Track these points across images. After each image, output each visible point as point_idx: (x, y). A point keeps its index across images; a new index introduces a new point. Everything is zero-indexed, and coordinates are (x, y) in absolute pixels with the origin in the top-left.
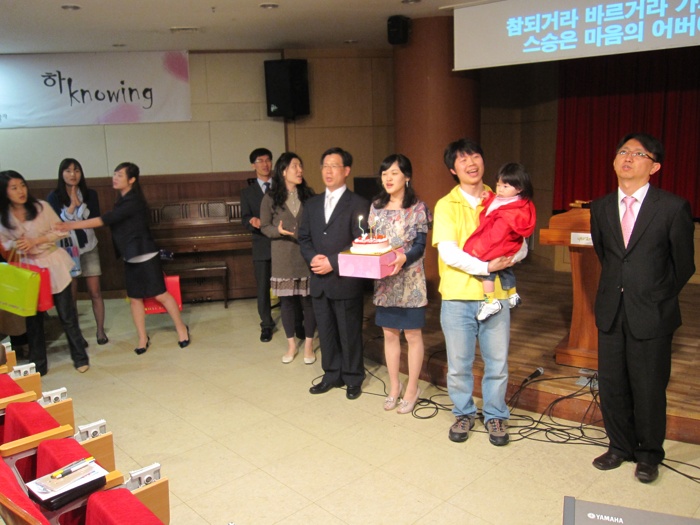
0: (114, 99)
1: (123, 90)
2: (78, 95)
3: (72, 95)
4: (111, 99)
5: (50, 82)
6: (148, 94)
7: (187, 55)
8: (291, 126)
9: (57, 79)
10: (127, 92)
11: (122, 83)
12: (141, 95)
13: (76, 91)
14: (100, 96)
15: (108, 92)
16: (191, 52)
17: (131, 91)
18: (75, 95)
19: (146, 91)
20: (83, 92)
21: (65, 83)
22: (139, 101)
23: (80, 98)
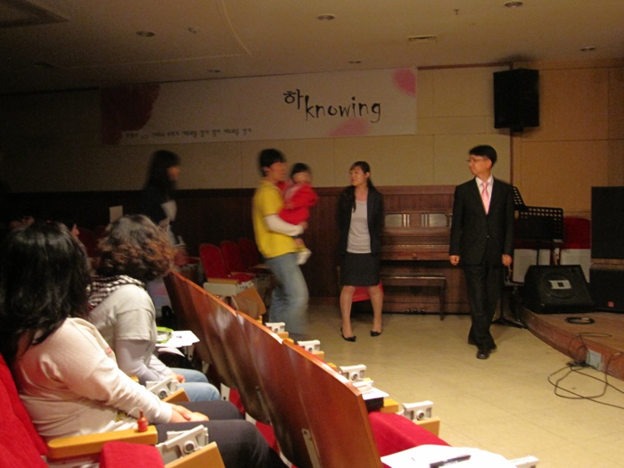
0: (345, 114)
1: (354, 105)
2: (313, 111)
3: (307, 110)
4: (342, 113)
5: (290, 99)
6: (376, 109)
7: (415, 72)
8: (517, 140)
9: (296, 96)
10: (357, 107)
11: (353, 99)
12: (370, 109)
13: (311, 108)
14: (333, 111)
15: (340, 107)
16: (420, 68)
17: (361, 106)
18: (310, 111)
19: (375, 105)
20: (318, 108)
21: (302, 100)
22: (367, 115)
23: (315, 114)
